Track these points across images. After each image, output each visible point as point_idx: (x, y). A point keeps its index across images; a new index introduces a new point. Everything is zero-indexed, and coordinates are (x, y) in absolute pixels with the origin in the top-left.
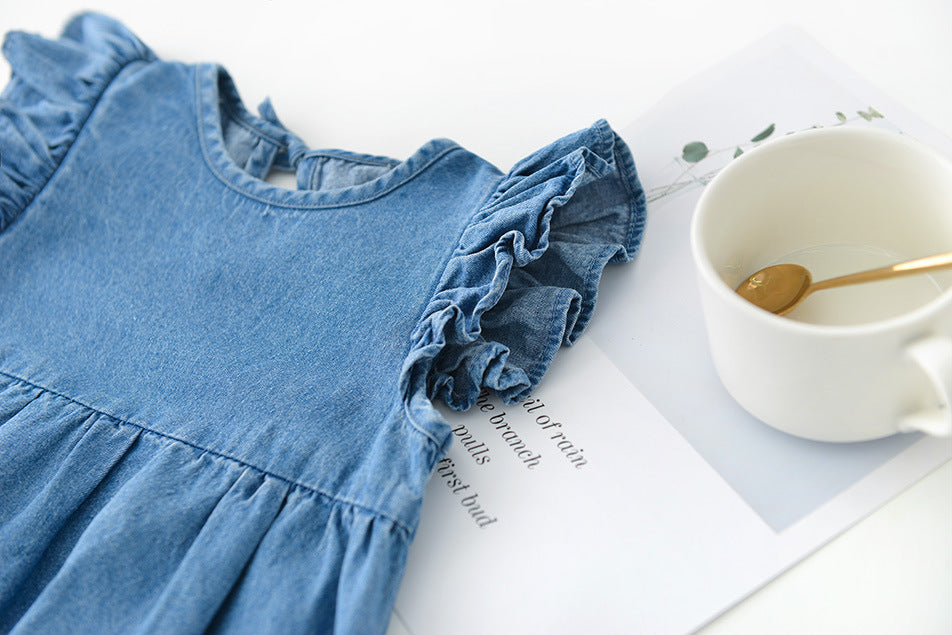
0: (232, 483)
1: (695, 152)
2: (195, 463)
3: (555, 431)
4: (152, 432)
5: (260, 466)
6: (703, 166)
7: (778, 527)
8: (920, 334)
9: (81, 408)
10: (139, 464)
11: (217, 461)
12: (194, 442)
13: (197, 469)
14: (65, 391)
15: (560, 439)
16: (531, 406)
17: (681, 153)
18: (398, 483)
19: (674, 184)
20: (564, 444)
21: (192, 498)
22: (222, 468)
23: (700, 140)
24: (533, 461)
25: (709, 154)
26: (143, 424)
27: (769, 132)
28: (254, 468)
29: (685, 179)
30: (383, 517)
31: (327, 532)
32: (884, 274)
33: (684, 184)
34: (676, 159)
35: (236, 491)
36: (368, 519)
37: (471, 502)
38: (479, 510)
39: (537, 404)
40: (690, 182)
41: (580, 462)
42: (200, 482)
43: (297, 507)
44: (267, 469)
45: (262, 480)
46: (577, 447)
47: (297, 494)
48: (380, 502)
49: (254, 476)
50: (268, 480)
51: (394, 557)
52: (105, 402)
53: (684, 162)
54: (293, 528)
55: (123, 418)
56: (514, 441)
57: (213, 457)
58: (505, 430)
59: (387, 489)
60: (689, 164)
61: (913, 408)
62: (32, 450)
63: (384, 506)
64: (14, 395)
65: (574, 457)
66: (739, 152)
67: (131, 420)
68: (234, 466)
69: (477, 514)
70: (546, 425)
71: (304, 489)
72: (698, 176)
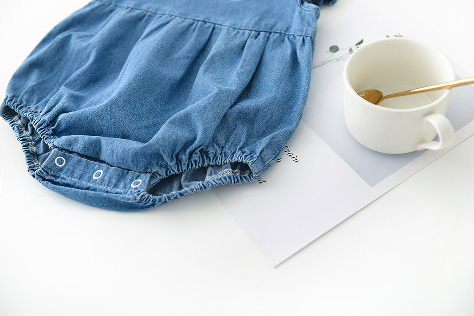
0: (249, 36)
1: (334, 49)
2: (234, 33)
4: (218, 24)
5: (258, 30)
6: (337, 54)
7: (372, 185)
8: (430, 113)
9: (191, 20)
10: (217, 35)
11: (241, 32)
12: (232, 27)
13: (235, 34)
14: (183, 16)
15: (288, 152)
18: (308, 28)
19: (327, 60)
20: (290, 154)
21: (238, 41)
22: (244, 34)
23: (336, 45)
24: (279, 160)
25: (340, 50)
26: (214, 22)
27: (361, 42)
28: (255, 31)
29: (330, 59)
30: (306, 37)
31: (285, 41)
33: (330, 61)
34: (327, 51)
35: (252, 38)
36: (302, 37)
40: (333, 60)
41: (296, 160)
42: (238, 37)
43: (274, 37)
44: (261, 30)
45: (259, 34)
47: (273, 34)
48: (304, 33)
49: (257, 33)
50: (262, 33)
51: (313, 46)
52: (199, 17)
53: (330, 52)
54: (275, 40)
55: (207, 21)
57: (240, 31)
59: (305, 30)
60: (332, 53)
61: (423, 141)
62: (181, 30)
63: (306, 34)
64: (167, 17)
65: (294, 159)
66: (350, 50)
67: (210, 21)
68: (248, 32)
71: (274, 32)
72: (335, 58)
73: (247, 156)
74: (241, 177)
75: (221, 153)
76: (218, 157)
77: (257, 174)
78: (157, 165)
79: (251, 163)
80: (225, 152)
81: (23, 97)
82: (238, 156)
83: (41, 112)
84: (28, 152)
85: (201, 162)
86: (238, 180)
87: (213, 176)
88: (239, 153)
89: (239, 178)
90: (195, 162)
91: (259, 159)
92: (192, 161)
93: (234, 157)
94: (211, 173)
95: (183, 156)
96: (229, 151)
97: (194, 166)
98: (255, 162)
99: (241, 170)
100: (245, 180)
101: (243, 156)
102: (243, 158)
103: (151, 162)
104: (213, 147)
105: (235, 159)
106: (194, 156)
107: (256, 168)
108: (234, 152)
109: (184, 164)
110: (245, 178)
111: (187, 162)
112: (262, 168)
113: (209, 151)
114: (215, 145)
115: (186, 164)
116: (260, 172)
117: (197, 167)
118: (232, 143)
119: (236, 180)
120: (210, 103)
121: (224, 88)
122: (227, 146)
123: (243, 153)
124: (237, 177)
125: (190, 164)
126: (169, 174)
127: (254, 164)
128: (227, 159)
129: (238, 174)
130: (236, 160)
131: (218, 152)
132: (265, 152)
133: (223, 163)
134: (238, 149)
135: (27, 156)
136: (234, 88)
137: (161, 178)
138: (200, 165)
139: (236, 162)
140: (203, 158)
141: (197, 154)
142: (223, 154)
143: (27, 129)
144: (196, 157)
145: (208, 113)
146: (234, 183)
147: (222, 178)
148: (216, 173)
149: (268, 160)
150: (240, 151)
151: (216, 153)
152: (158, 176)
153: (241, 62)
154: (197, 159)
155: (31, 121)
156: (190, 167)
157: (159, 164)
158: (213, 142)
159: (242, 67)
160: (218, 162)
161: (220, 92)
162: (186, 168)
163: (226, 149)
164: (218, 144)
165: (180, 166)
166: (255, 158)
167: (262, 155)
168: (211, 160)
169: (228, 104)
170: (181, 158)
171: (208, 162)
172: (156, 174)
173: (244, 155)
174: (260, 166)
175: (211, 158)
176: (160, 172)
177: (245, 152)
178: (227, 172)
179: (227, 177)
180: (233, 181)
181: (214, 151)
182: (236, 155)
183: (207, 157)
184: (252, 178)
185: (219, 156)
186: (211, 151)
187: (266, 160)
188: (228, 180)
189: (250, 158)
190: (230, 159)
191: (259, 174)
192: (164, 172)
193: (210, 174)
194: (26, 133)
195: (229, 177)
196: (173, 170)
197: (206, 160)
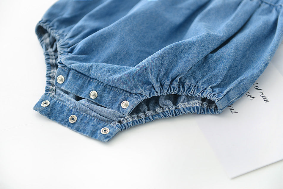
3: (260, 91)
20: (262, 95)
24: (252, 98)
46: (267, 97)
69: (231, 110)
73: (215, 94)
74: (207, 109)
75: (195, 87)
76: (191, 89)
77: (221, 110)
78: (142, 88)
79: (217, 101)
80: (198, 86)
81: (54, 23)
82: (208, 93)
83: (66, 35)
84: (48, 64)
85: (177, 90)
86: (204, 111)
87: (185, 103)
88: (209, 90)
89: (206, 110)
90: (174, 88)
91: (225, 97)
92: (172, 87)
93: (204, 93)
94: (184, 100)
95: (166, 81)
96: (202, 86)
97: (172, 91)
98: (221, 100)
99: (209, 103)
100: (210, 112)
101: (212, 95)
102: (211, 96)
103: (137, 85)
104: (190, 80)
105: (205, 95)
106: (174, 83)
107: (221, 105)
108: (206, 89)
109: (166, 88)
110: (211, 110)
111: (168, 87)
112: (227, 104)
113: (185, 82)
114: (192, 78)
115: (168, 88)
116: (224, 108)
117: (173, 93)
118: (207, 80)
119: (202, 111)
120: (198, 41)
121: (212, 33)
122: (201, 82)
123: (213, 91)
124: (204, 109)
125: (170, 89)
126: (152, 96)
127: (219, 102)
128: (199, 93)
129: (205, 107)
130: (205, 97)
131: (192, 85)
132: (232, 92)
133: (194, 96)
134: (210, 87)
135: (48, 67)
136: (221, 35)
137: (144, 98)
138: (176, 92)
139: (205, 98)
140: (179, 87)
141: (177, 81)
142: (196, 87)
143: (52, 47)
144: (175, 84)
145: (195, 49)
146: (201, 113)
147: (191, 108)
148: (188, 102)
149: (233, 98)
150: (211, 89)
151: (190, 85)
152: (141, 97)
153: (234, 15)
154: (176, 86)
155: (57, 41)
156: (169, 92)
157: (144, 87)
158: (192, 76)
159: (233, 20)
160: (191, 94)
161: (208, 35)
162: (166, 92)
163: (200, 84)
164: (194, 78)
165: (162, 90)
166: (221, 96)
167: (229, 94)
168: (185, 91)
169: (212, 47)
170: (164, 83)
171: (183, 92)
172: (139, 95)
173: (213, 93)
174: (225, 103)
175: (186, 89)
176: (144, 93)
177: (215, 91)
178: (197, 103)
179: (195, 107)
180: (199, 112)
181: (189, 83)
182: (207, 92)
183: (183, 87)
184: (216, 111)
185: (193, 88)
186: (187, 82)
187: (231, 98)
188: (196, 110)
189: (217, 96)
190: (200, 94)
191: (223, 110)
192: (148, 94)
193: (183, 102)
194: (50, 50)
195: (197, 108)
196: (157, 92)
197: (181, 90)
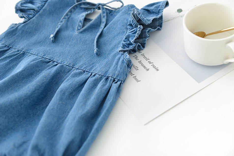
1: (180, 11)
3: (152, 64)
6: (181, 14)
7: (199, 82)
15: (153, 66)
16: (147, 59)
17: (177, 11)
19: (175, 17)
20: (154, 67)
23: (181, 8)
24: (148, 70)
25: (183, 11)
27: (196, 5)
29: (177, 16)
32: (220, 32)
33: (177, 17)
34: (176, 12)
37: (135, 77)
38: (137, 79)
39: (148, 59)
40: (179, 17)
41: (158, 70)
46: (157, 67)
56: (143, 66)
58: (141, 64)
60: (178, 13)
61: (227, 58)
65: (156, 69)
69: (136, 80)
70: (150, 63)
